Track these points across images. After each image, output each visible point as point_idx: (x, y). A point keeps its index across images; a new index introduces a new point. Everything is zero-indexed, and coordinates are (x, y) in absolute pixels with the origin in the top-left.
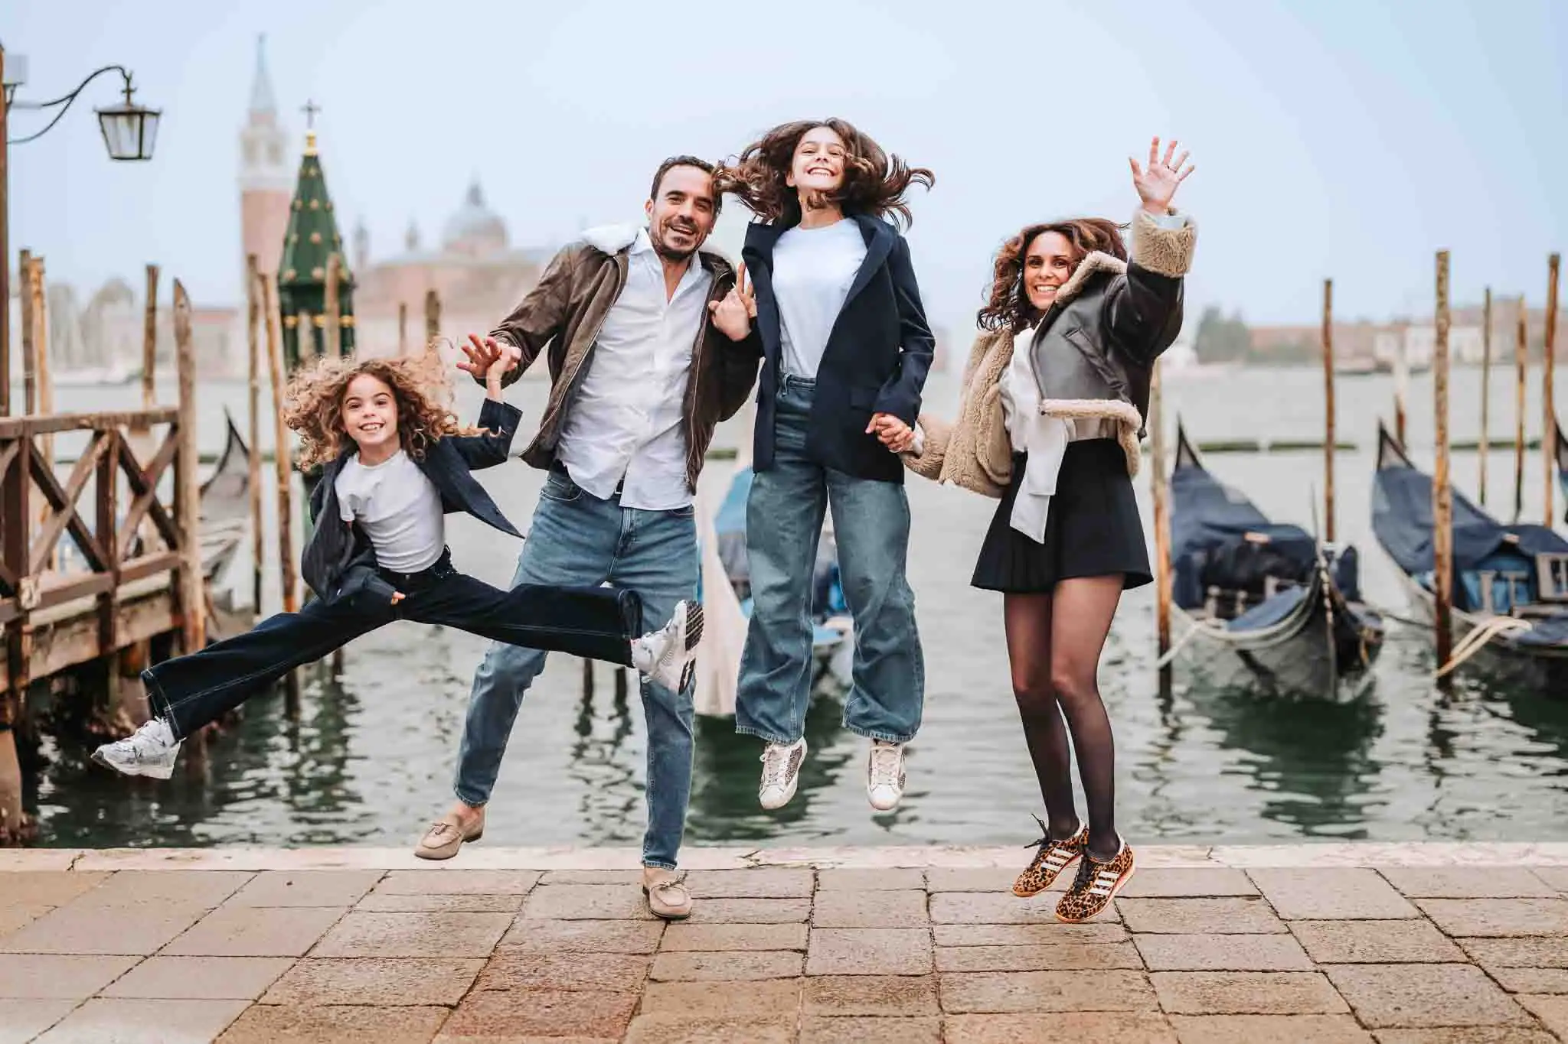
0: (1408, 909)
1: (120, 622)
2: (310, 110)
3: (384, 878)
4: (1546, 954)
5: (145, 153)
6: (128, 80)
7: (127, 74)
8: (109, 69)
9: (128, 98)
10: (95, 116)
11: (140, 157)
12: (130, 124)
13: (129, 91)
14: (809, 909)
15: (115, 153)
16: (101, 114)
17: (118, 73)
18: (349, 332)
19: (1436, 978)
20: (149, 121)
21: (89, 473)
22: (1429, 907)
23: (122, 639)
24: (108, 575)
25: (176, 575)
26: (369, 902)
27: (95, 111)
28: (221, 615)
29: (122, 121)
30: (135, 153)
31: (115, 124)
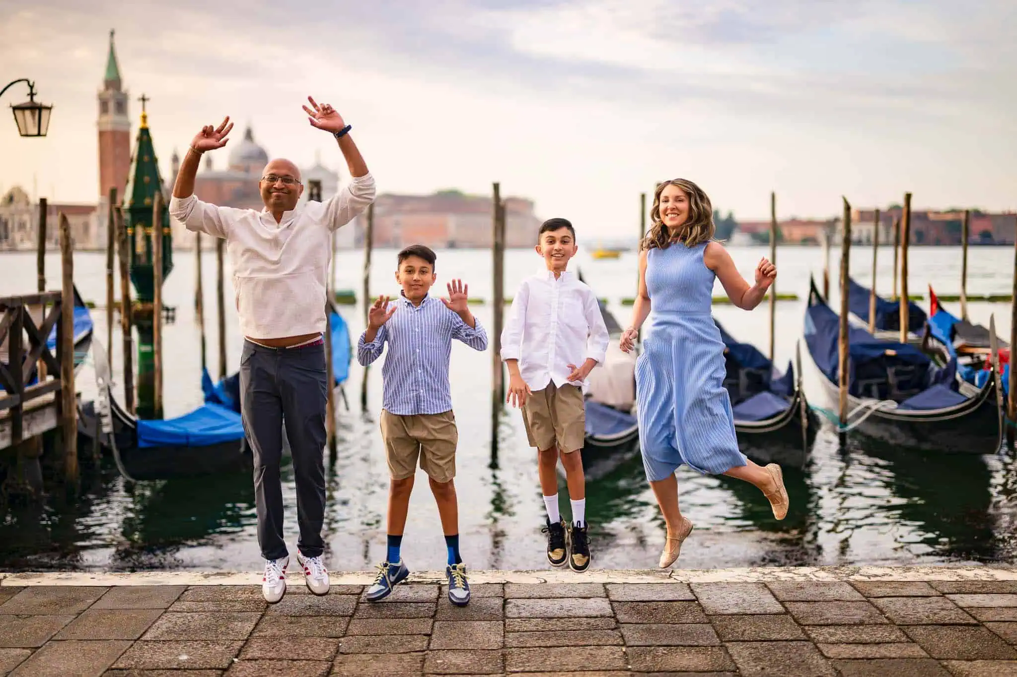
0: (779, 608)
1: (24, 424)
2: (144, 99)
3: (185, 591)
4: (852, 635)
5: (42, 132)
6: (32, 87)
7: (31, 83)
8: (19, 81)
9: (32, 99)
10: (11, 110)
11: (39, 135)
12: (33, 115)
13: (32, 95)
14: (434, 609)
15: (23, 133)
16: (15, 109)
17: (25, 83)
18: (167, 238)
19: (788, 650)
20: (44, 113)
21: (6, 333)
22: (791, 607)
23: (26, 435)
24: (17, 396)
25: (59, 394)
26: (177, 606)
27: (11, 106)
28: (86, 417)
29: (28, 113)
30: (36, 132)
31: (24, 114)
